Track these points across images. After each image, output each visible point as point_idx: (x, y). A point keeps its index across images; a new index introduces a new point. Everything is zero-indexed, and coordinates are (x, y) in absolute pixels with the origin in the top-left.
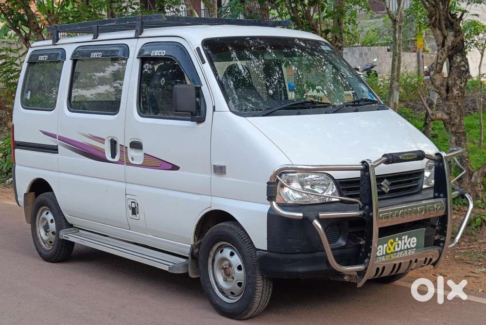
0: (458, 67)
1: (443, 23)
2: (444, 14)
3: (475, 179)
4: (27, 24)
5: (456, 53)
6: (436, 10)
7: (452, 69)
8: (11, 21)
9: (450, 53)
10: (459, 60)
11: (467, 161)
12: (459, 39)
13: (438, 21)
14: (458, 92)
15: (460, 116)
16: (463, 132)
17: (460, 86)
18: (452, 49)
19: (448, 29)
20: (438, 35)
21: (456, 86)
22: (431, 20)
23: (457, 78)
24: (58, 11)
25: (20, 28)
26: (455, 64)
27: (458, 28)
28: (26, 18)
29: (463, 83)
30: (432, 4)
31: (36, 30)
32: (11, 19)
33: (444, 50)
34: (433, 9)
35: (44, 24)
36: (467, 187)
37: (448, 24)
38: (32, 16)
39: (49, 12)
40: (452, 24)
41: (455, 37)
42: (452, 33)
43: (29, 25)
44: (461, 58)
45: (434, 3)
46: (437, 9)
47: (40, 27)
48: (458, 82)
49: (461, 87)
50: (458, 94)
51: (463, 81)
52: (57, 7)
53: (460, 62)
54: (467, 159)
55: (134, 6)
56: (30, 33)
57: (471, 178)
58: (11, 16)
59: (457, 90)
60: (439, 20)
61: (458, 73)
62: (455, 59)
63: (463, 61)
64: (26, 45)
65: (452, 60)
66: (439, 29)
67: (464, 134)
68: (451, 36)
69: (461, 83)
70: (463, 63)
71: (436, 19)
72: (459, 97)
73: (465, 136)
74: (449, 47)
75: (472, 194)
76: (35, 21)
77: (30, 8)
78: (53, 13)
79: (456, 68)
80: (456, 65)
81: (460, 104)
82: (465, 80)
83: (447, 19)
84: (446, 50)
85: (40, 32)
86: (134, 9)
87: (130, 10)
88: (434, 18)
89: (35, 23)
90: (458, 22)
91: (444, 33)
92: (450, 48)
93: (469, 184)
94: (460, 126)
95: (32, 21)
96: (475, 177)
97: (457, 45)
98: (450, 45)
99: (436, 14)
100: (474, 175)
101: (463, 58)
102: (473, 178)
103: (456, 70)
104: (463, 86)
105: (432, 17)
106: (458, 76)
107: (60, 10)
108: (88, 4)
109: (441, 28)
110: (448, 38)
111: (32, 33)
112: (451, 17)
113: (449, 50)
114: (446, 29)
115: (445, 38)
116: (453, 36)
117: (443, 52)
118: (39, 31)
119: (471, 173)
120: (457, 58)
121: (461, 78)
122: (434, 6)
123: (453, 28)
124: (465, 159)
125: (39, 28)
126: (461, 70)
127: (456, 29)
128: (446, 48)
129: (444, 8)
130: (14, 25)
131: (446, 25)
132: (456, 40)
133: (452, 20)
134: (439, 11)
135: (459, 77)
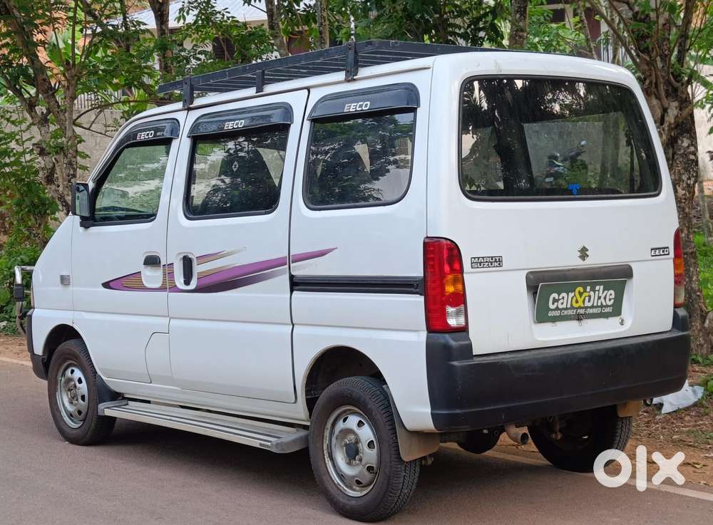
0: (685, 155)
1: (662, 87)
2: (664, 74)
3: (710, 322)
4: (32, 82)
5: (681, 134)
6: (651, 70)
7: (676, 157)
8: (7, 76)
9: (672, 134)
10: (685, 144)
11: (698, 296)
12: (686, 112)
13: (654, 86)
14: (684, 192)
15: (688, 228)
16: (692, 253)
17: (687, 183)
18: (676, 127)
19: (670, 98)
20: (654, 106)
21: (681, 183)
22: (644, 84)
23: (682, 171)
24: (83, 60)
25: (21, 87)
26: (680, 149)
27: (684, 96)
28: (31, 71)
29: (693, 179)
30: (645, 59)
31: (45, 92)
32: (8, 73)
33: (664, 130)
34: (647, 68)
35: (59, 82)
36: (699, 334)
37: (670, 90)
38: (41, 69)
39: (68, 63)
40: (675, 90)
41: (681, 109)
42: (675, 104)
43: (35, 83)
44: (689, 142)
45: (648, 59)
46: (652, 68)
47: (53, 85)
48: (684, 177)
49: (688, 185)
50: (685, 194)
51: (693, 176)
52: (80, 53)
53: (688, 147)
54: (698, 293)
55: (200, 56)
56: (37, 95)
57: (704, 322)
58: (8, 70)
59: (683, 190)
60: (656, 84)
61: (685, 163)
62: (680, 142)
63: (692, 145)
64: (30, 113)
65: (675, 145)
66: (657, 98)
67: (694, 255)
68: (674, 108)
69: (689, 179)
70: (692, 149)
71: (651, 82)
72: (685, 199)
73: (695, 257)
74: (670, 124)
75: (705, 346)
76: (45, 77)
77: (37, 56)
78: (74, 64)
79: (682, 155)
80: (682, 151)
81: (687, 210)
82: (695, 175)
83: (668, 83)
84: (666, 129)
85: (53, 93)
86: (199, 59)
87: (193, 61)
88: (647, 82)
89: (44, 80)
90: (684, 87)
91: (664, 103)
92: (673, 126)
93: (700, 330)
94: (687, 243)
95: (40, 77)
96: (710, 319)
97: (683, 122)
98: (672, 121)
99: (650, 75)
100: (708, 317)
101: (692, 141)
102: (707, 322)
103: (681, 160)
104: (692, 182)
105: (645, 79)
106: (684, 168)
107: (85, 59)
108: (128, 50)
109: (659, 95)
110: (669, 111)
111: (40, 96)
112: (675, 80)
113: (671, 129)
114: (666, 97)
115: (665, 110)
116: (676, 108)
117: (662, 132)
118: (51, 93)
119: (704, 314)
120: (683, 141)
121: (690, 171)
122: (648, 64)
123: (677, 96)
124: (695, 292)
125: (50, 88)
126: (689, 160)
127: (681, 97)
128: (666, 126)
129: (663, 67)
130: (13, 83)
131: (667, 91)
132: (681, 114)
133: (677, 85)
134: (655, 71)
135: (686, 170)
